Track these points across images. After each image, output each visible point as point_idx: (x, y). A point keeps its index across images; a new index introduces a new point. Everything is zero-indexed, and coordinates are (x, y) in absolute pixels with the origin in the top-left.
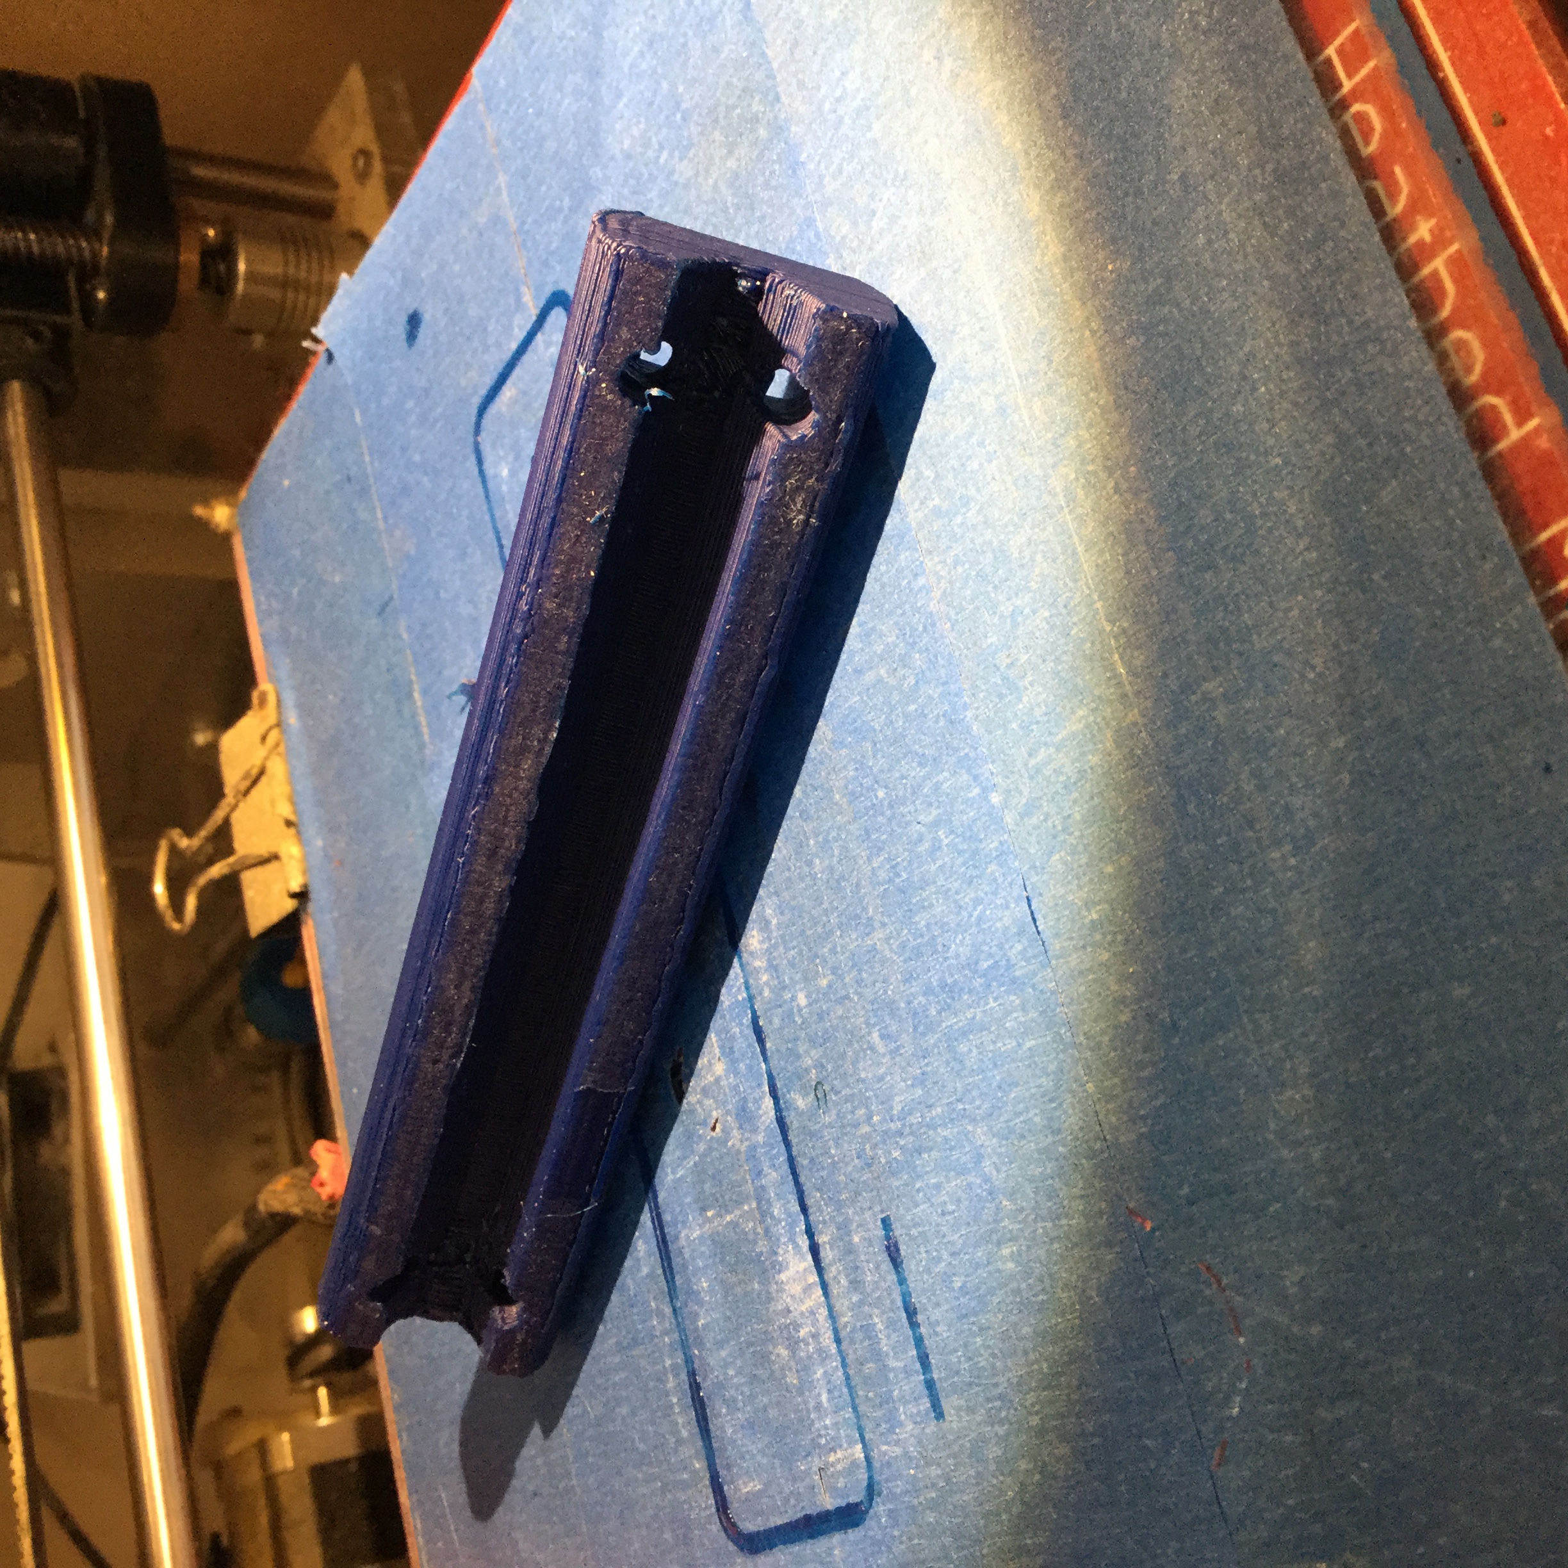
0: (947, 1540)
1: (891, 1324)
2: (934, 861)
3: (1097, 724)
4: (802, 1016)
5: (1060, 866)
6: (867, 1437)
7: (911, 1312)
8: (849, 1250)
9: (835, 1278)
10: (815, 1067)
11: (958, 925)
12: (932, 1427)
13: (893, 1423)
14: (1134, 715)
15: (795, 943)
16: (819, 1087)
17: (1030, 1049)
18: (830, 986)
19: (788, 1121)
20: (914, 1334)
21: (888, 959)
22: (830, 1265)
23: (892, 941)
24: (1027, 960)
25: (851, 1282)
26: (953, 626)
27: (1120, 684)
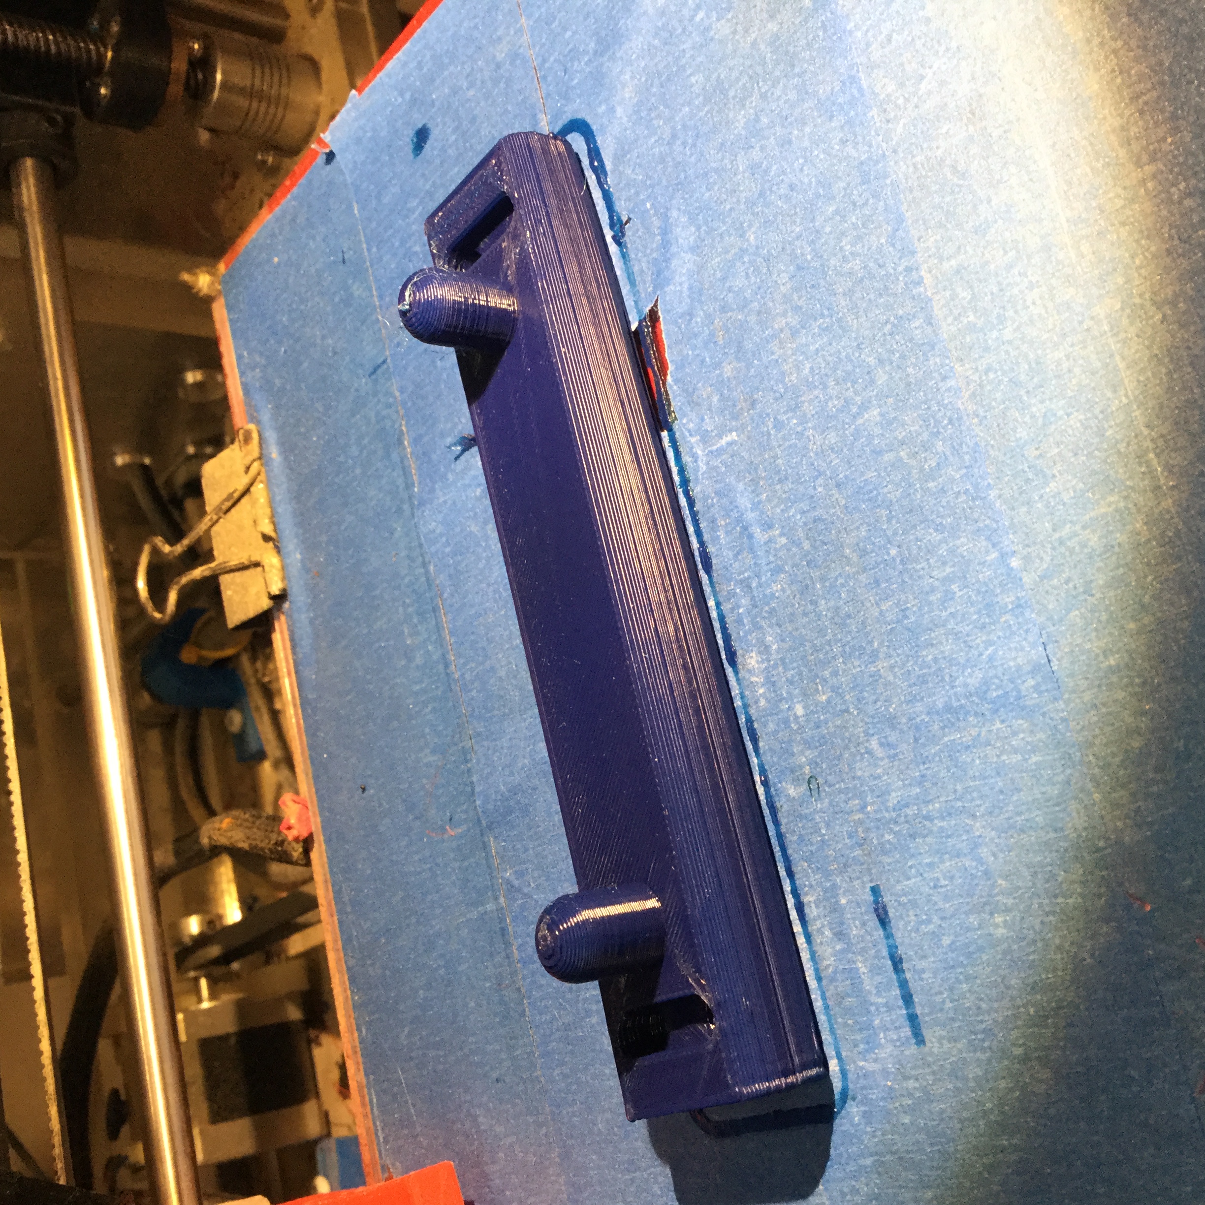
0: (921, 1137)
1: (874, 970)
2: (946, 609)
3: (1128, 509)
4: (798, 723)
5: (1078, 620)
6: (844, 1054)
7: (897, 963)
8: (836, 909)
9: (819, 930)
10: (810, 765)
11: (968, 661)
12: (912, 1050)
13: (871, 1044)
14: (1168, 503)
15: (795, 665)
16: (813, 780)
17: (1036, 763)
18: (829, 701)
19: (778, 805)
20: (899, 978)
21: (890, 684)
22: (815, 920)
23: (896, 670)
24: (1040, 693)
25: (834, 934)
26: (981, 421)
27: (1154, 478)
